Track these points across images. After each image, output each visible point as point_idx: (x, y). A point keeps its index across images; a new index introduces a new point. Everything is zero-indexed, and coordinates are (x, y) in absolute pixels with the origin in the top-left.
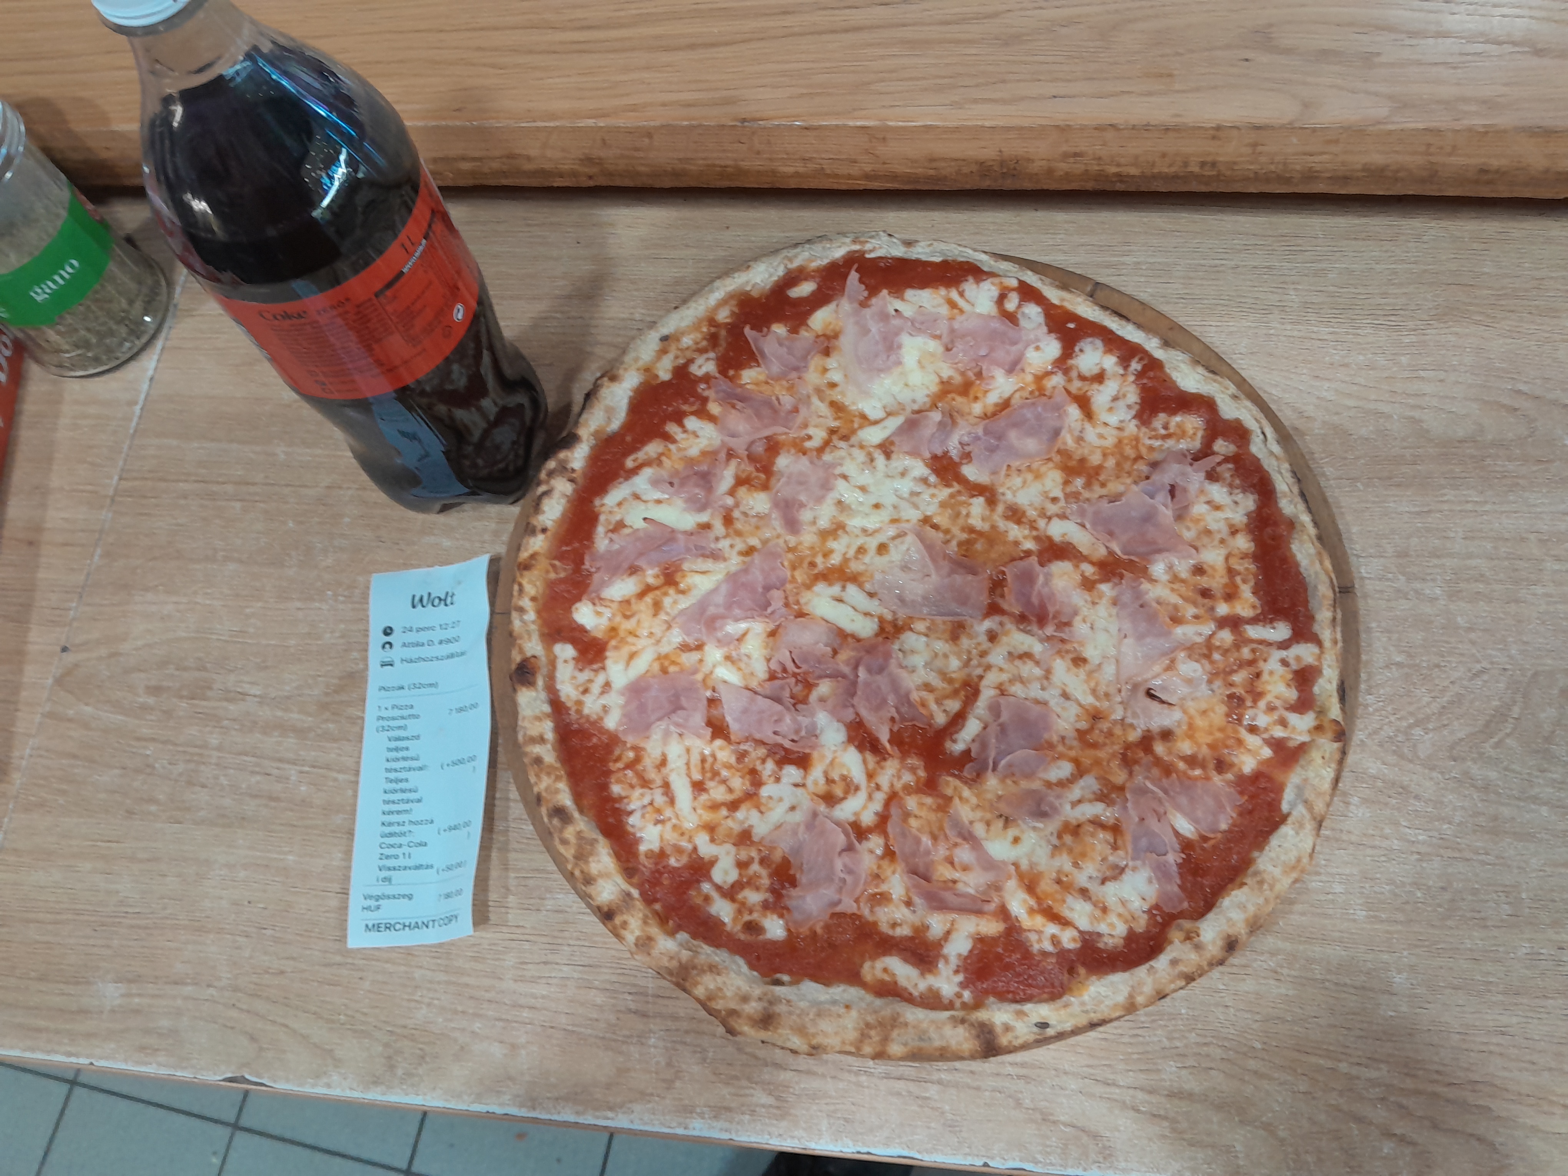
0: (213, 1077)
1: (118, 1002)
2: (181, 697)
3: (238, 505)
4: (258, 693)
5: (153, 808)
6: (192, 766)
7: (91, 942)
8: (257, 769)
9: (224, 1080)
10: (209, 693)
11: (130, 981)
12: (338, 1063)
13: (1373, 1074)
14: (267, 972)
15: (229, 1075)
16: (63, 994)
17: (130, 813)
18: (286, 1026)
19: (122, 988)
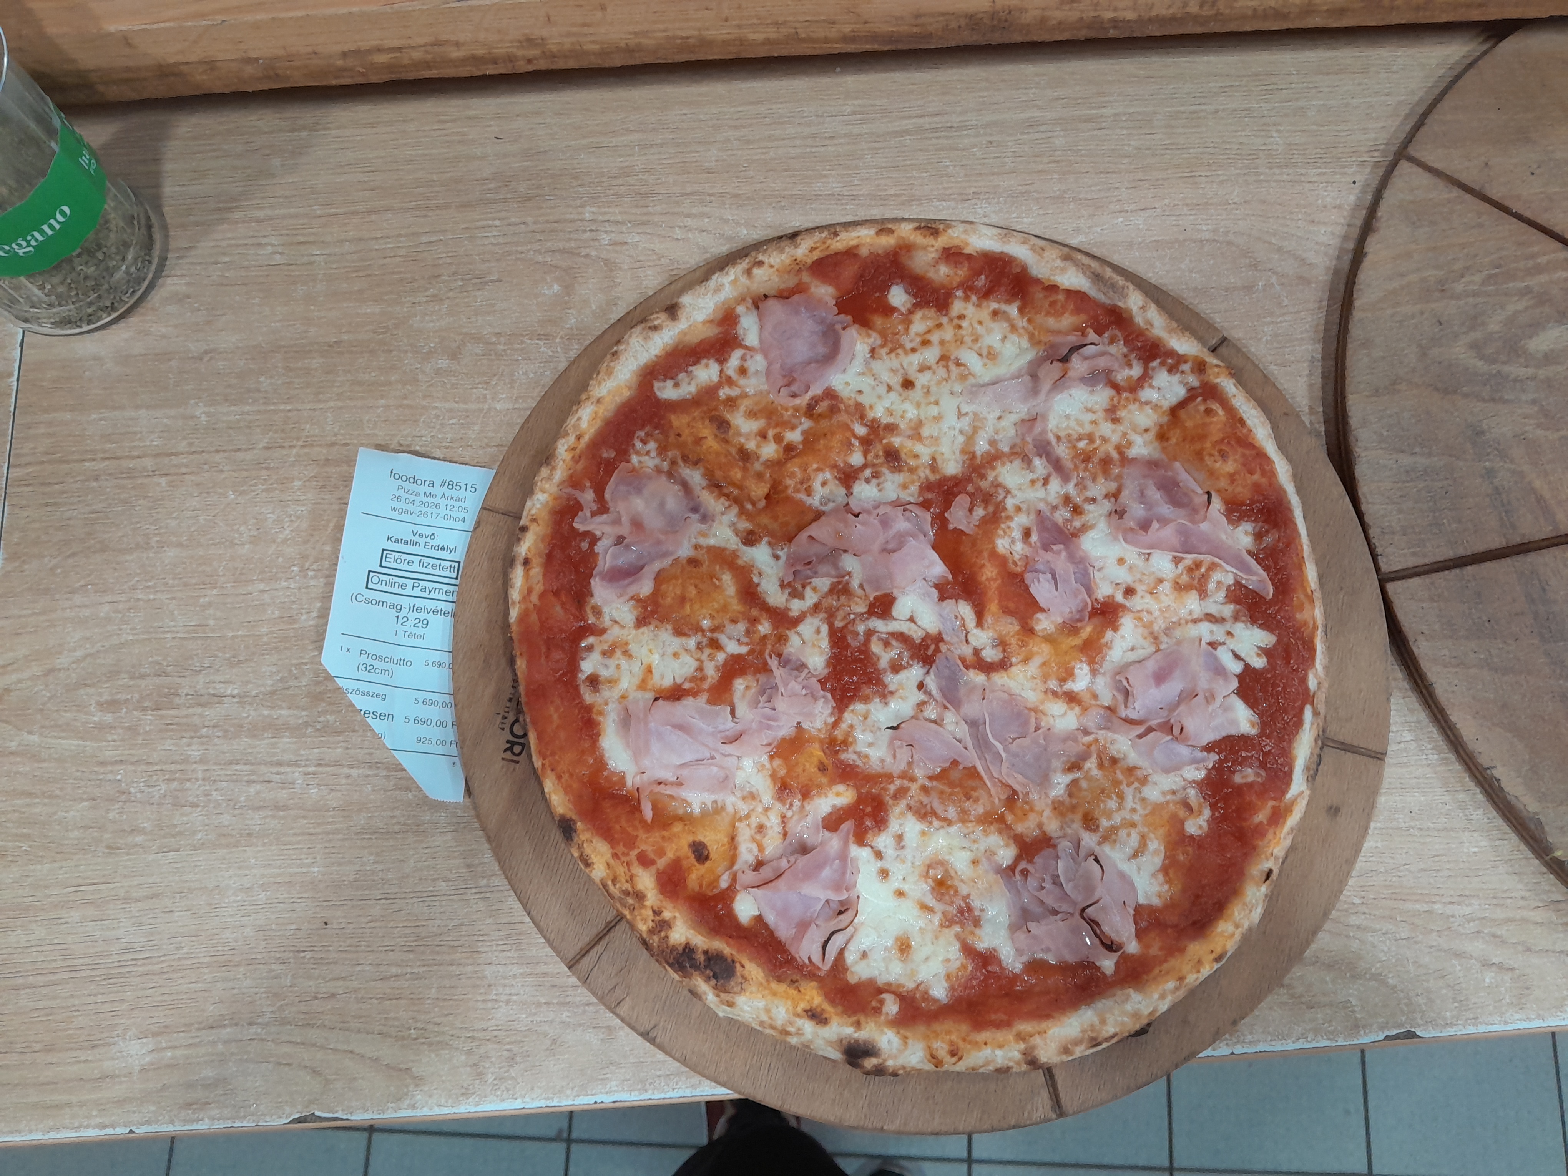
0: (278, 1120)
1: (147, 1059)
2: (145, 709)
3: (163, 481)
4: (235, 692)
5: (139, 839)
6: (175, 785)
7: (100, 998)
8: (254, 777)
9: (290, 1122)
10: (177, 700)
11: (155, 1034)
12: (418, 1081)
14: (316, 998)
15: (297, 1116)
16: (79, 1062)
17: (112, 849)
18: (352, 1052)
19: (150, 1043)
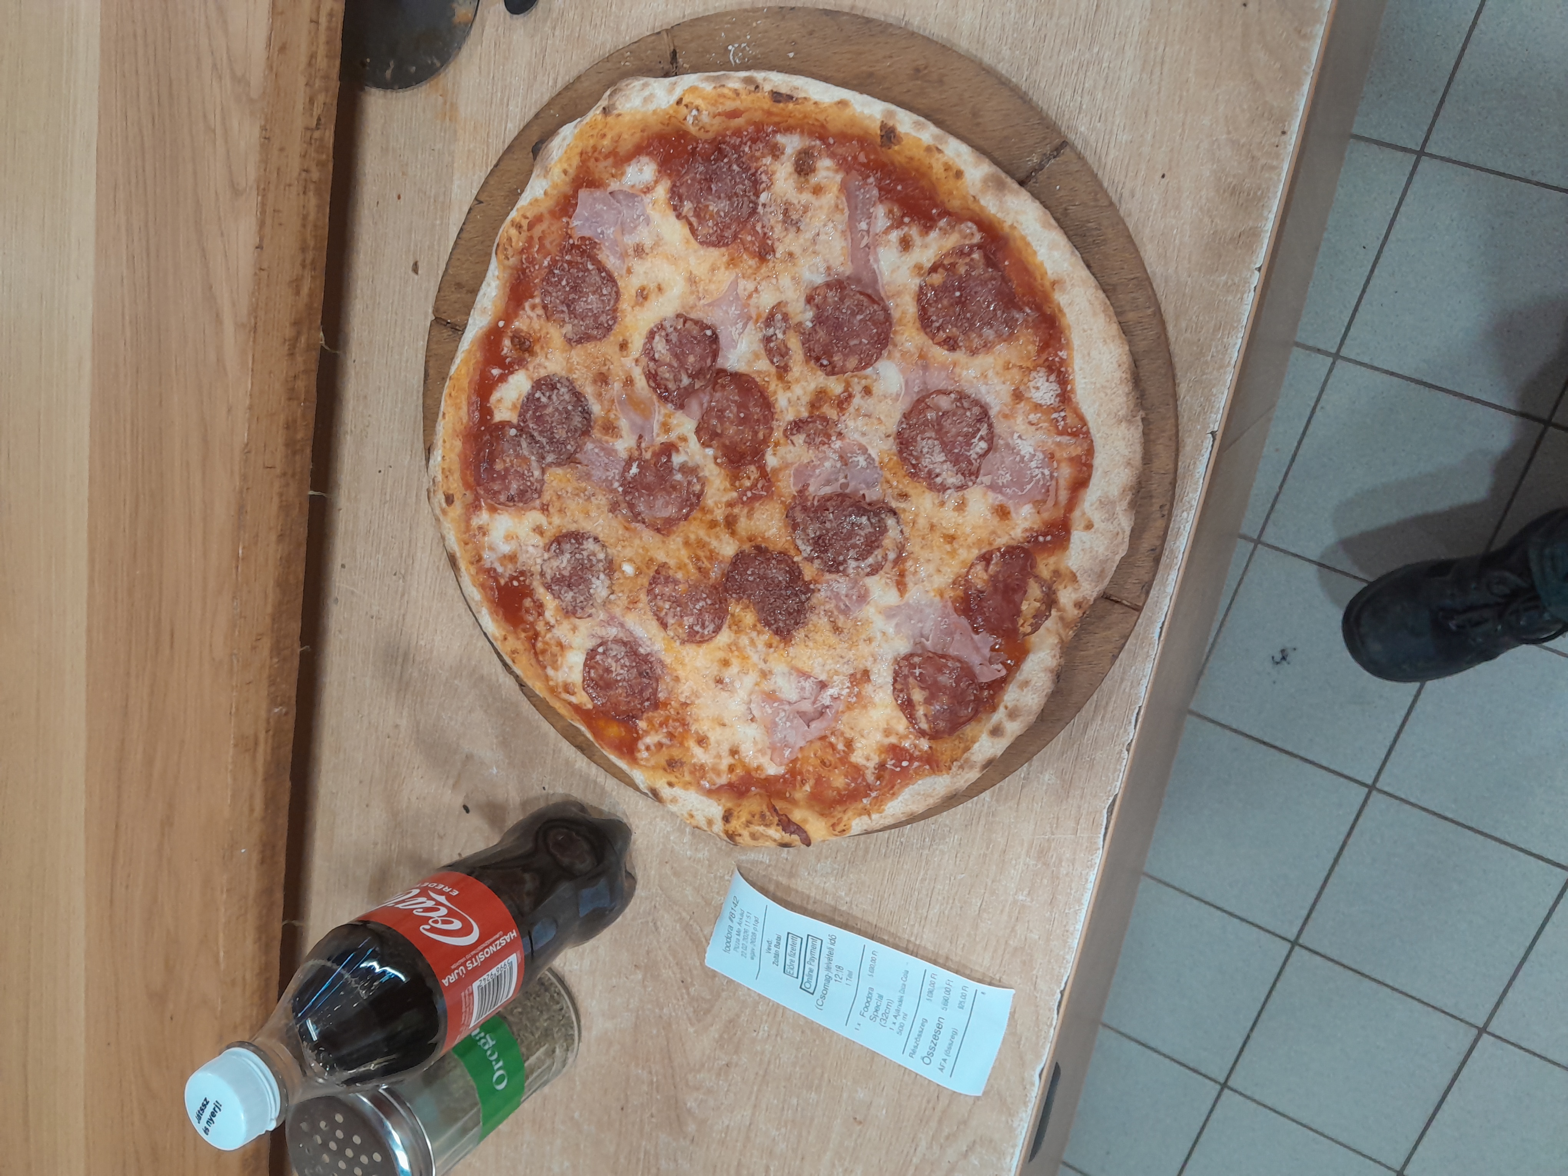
13: (923, 1144)
